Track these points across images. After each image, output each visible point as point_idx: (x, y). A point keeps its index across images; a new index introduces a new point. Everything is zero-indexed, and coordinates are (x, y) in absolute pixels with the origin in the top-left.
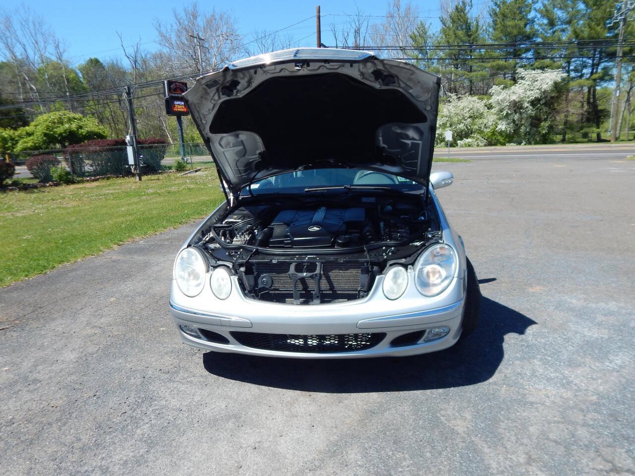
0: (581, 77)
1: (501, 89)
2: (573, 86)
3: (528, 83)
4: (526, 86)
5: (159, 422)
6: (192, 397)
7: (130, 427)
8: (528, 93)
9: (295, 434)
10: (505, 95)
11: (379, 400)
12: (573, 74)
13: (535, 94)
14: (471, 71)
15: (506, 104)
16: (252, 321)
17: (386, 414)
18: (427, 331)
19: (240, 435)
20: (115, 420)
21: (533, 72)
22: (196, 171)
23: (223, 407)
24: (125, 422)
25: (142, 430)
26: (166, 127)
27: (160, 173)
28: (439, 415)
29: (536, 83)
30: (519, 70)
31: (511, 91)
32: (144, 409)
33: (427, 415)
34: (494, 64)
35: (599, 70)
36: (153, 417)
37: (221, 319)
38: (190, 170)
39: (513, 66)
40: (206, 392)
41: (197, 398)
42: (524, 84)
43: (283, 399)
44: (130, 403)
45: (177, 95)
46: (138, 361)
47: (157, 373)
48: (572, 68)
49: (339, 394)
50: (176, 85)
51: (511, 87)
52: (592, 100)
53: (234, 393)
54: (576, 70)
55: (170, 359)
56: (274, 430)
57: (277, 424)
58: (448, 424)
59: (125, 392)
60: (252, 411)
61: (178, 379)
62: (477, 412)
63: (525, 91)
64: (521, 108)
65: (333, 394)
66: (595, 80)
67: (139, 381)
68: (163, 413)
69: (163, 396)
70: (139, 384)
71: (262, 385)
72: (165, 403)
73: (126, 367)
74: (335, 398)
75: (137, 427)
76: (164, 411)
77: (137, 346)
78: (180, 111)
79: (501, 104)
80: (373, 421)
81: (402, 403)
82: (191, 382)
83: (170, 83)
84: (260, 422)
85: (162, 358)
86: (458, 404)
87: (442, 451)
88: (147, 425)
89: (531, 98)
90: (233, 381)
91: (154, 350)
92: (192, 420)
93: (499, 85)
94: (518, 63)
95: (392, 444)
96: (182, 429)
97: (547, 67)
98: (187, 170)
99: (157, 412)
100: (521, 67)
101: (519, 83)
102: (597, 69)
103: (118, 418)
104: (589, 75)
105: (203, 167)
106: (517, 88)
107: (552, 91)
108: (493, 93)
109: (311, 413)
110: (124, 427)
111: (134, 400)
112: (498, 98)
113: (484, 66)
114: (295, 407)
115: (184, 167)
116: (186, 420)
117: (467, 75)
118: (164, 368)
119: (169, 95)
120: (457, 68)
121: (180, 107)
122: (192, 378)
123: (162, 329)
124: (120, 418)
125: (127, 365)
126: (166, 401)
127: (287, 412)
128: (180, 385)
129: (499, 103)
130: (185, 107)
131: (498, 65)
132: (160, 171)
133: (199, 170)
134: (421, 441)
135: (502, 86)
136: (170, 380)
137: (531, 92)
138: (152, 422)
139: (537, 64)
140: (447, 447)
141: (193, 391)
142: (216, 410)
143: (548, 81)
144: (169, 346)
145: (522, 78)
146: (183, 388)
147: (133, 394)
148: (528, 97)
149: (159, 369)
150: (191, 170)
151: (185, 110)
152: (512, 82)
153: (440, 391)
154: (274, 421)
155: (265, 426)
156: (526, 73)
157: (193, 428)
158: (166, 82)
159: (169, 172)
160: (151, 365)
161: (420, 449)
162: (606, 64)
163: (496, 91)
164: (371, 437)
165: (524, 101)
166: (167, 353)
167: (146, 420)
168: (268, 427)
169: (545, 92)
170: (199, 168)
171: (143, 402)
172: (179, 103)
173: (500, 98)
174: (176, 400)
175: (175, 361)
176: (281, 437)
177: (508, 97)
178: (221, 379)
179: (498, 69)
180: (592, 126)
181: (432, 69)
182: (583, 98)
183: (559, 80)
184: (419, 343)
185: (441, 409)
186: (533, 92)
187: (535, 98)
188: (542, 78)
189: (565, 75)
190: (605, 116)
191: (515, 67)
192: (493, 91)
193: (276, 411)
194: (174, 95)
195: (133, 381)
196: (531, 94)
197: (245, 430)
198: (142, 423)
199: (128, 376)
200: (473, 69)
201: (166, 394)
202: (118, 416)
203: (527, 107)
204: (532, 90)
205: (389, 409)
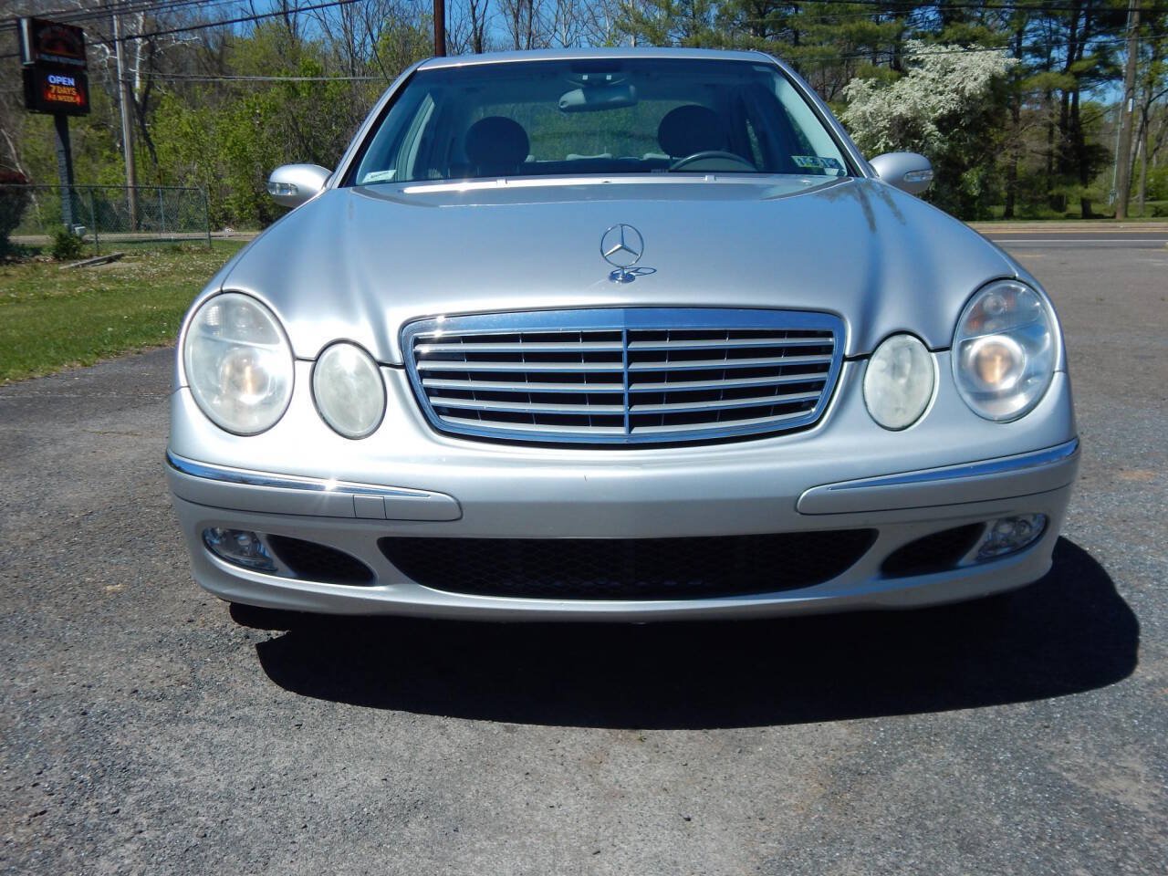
0: (1046, 67)
1: (872, 87)
2: (1033, 87)
3: (931, 75)
4: (927, 82)
5: (169, 835)
6: (263, 759)
7: (69, 855)
8: (934, 100)
9: (640, 845)
10: (879, 102)
11: (856, 740)
12: (1030, 60)
13: (946, 103)
14: (797, 43)
15: (881, 124)
16: (462, 499)
17: (898, 774)
18: (990, 525)
19: (462, 858)
20: (10, 836)
21: (944, 49)
22: (110, 260)
23: (375, 781)
24: (49, 842)
25: (114, 859)
26: (18, 154)
27: (8, 263)
28: (1052, 768)
29: (950, 76)
30: (912, 44)
31: (894, 93)
32: (107, 799)
33: (1019, 770)
34: (853, 27)
35: (1086, 54)
36: (145, 822)
37: (357, 496)
38: (91, 256)
39: (895, 35)
40: (305, 743)
41: (280, 762)
42: (923, 78)
43: (562, 752)
44: (52, 786)
45: (55, 59)
46: (53, 671)
47: (125, 701)
48: (1026, 43)
49: (731, 732)
50: (53, 32)
51: (892, 83)
52: (1072, 122)
53: (400, 745)
54: (1035, 50)
55: (159, 663)
56: (565, 835)
57: (568, 820)
58: (1093, 790)
59: (27, 756)
60: (473, 787)
61: (199, 713)
62: (1157, 755)
63: (926, 96)
64: (918, 135)
65: (711, 732)
66: (1078, 75)
67: (69, 725)
68: (175, 808)
69: (161, 760)
70: (71, 732)
71: (480, 718)
72: (174, 780)
73: (15, 689)
74: (722, 741)
75: (95, 854)
76: (177, 802)
77: (41, 635)
78: (63, 103)
79: (870, 124)
80: (867, 797)
81: (929, 744)
82: (245, 720)
83: (36, 25)
84: (510, 817)
85: (130, 662)
86: (1092, 738)
87: (1118, 860)
88: (128, 845)
89: (939, 111)
90: (384, 713)
91: (100, 643)
92: (283, 821)
93: (866, 77)
94: (905, 29)
95: (957, 853)
96: (255, 851)
97: (974, 39)
98: (85, 258)
99: (156, 806)
100: (915, 37)
101: (911, 74)
102: (1081, 49)
103: (20, 830)
104: (1064, 65)
105: (129, 250)
106: (905, 86)
107: (986, 96)
108: (853, 97)
109: (667, 785)
110: (47, 854)
111: (65, 775)
112: (864, 108)
113: (828, 33)
114: (609, 771)
115: (75, 250)
116: (258, 823)
117: (789, 50)
118: (145, 688)
119: (32, 58)
120: (764, 36)
121: (64, 91)
122: (246, 709)
123: (109, 588)
124: (29, 830)
125: (17, 681)
126: (177, 774)
127: (587, 787)
128: (211, 730)
129: (866, 123)
130: (77, 91)
131: (862, 30)
132: (9, 258)
133: (118, 258)
134: (1039, 838)
135: (872, 81)
136: (174, 718)
137: (940, 98)
138: (145, 835)
139: (949, 32)
140: (1125, 849)
141: (260, 744)
142: (353, 790)
143: (977, 72)
144: (145, 629)
145: (917, 63)
146: (224, 735)
147: (58, 762)
148: (934, 109)
149: (128, 688)
150: (95, 258)
151: (78, 99)
152: (895, 73)
153: (1023, 707)
154: (557, 811)
155: (531, 827)
156: (927, 50)
157: (292, 847)
158: (25, 24)
159: (33, 259)
160: (99, 680)
161: (1049, 860)
162: (1101, 38)
163: (858, 92)
164: (883, 837)
165: (922, 117)
166: (144, 648)
167: (123, 831)
168: (543, 830)
169: (972, 97)
170: (116, 253)
171: (97, 780)
172: (63, 80)
173: (869, 108)
174: (209, 770)
175: (176, 667)
176: (598, 856)
177: (886, 108)
178: (342, 708)
179: (861, 41)
180: (1073, 183)
181: (705, 34)
182: (1052, 115)
183: (1001, 70)
184: (962, 562)
185: (1052, 753)
186: (943, 97)
187: (950, 111)
188: (964, 64)
189: (1013, 61)
190: (1100, 160)
191: (899, 37)
192: (852, 92)
193: (553, 787)
194: (46, 58)
195: (46, 723)
196: (940, 101)
197: (473, 843)
198: (111, 841)
199: (27, 711)
200: (802, 38)
201: (172, 754)
202: (19, 824)
203: (929, 134)
204: (941, 93)
205: (901, 762)
